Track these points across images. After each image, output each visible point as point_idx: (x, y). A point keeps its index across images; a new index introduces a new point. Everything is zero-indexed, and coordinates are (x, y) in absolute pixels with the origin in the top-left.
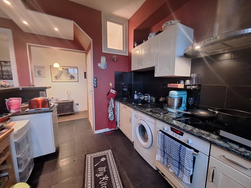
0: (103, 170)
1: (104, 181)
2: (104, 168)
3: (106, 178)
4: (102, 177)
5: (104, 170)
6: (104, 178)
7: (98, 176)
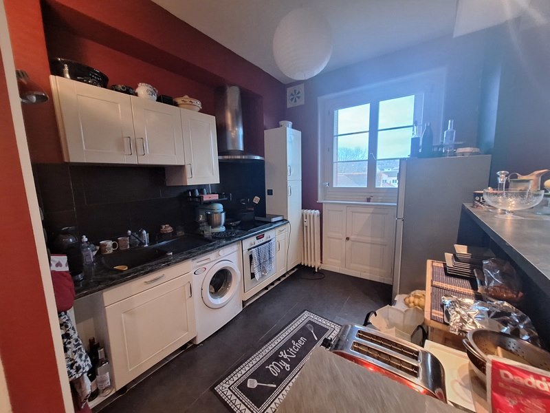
0: (274, 367)
1: (288, 353)
2: (269, 367)
3: (283, 354)
4: (286, 360)
5: (273, 365)
6: (286, 356)
7: (289, 366)
